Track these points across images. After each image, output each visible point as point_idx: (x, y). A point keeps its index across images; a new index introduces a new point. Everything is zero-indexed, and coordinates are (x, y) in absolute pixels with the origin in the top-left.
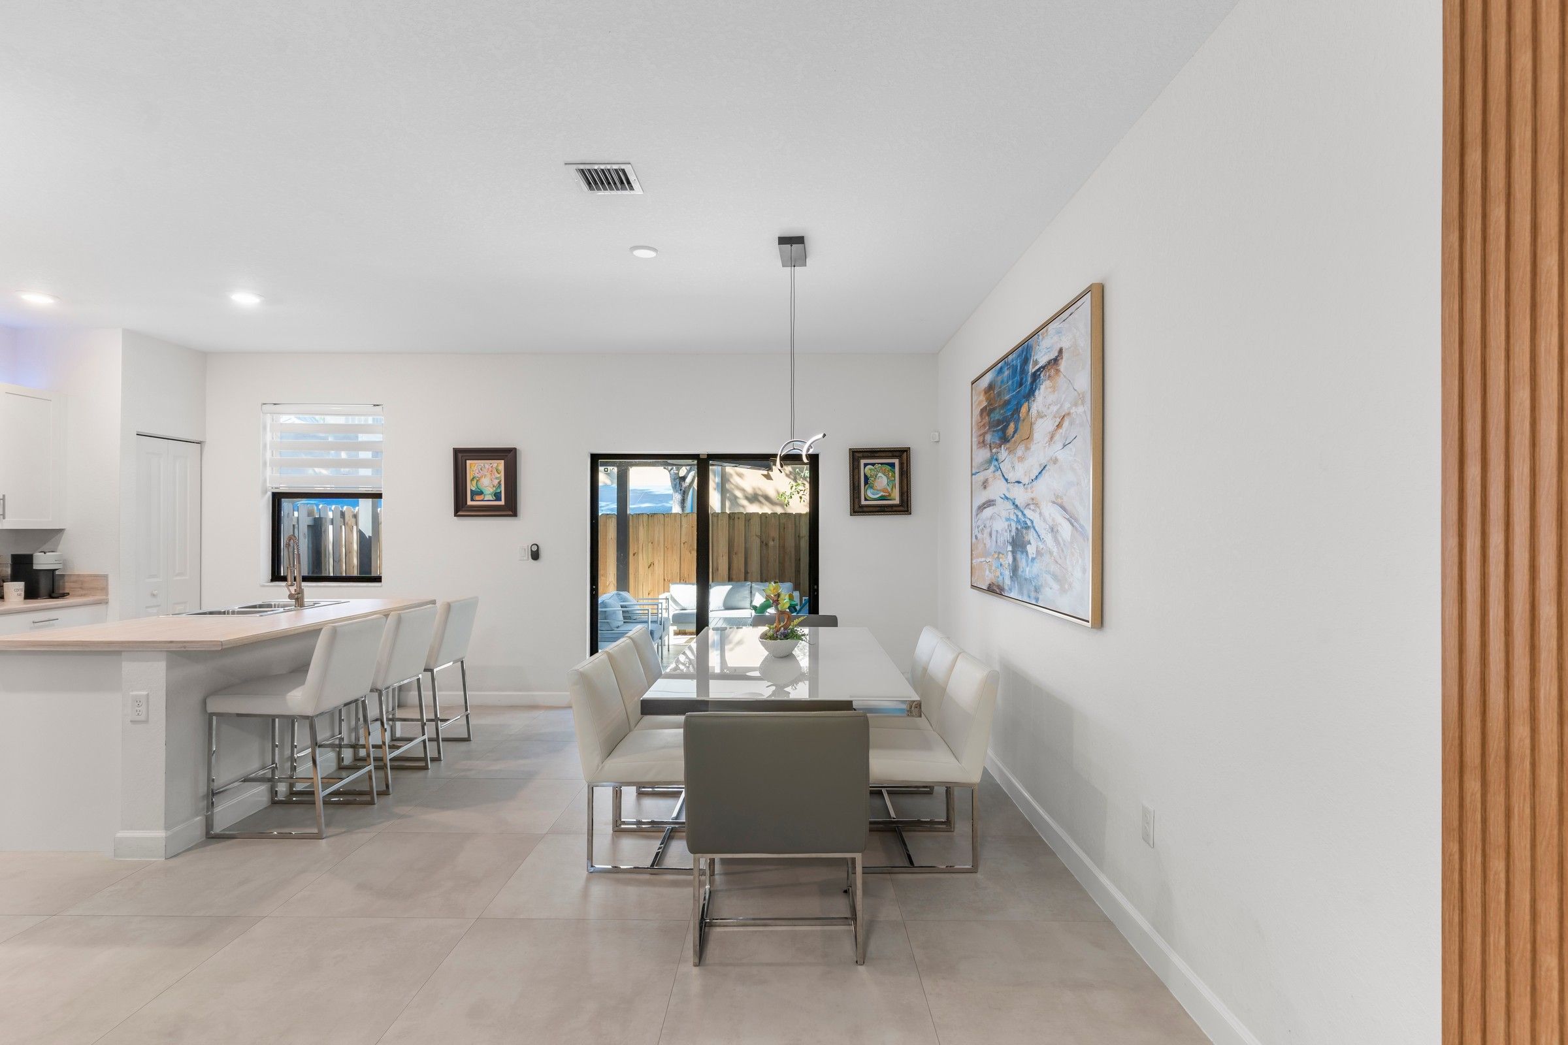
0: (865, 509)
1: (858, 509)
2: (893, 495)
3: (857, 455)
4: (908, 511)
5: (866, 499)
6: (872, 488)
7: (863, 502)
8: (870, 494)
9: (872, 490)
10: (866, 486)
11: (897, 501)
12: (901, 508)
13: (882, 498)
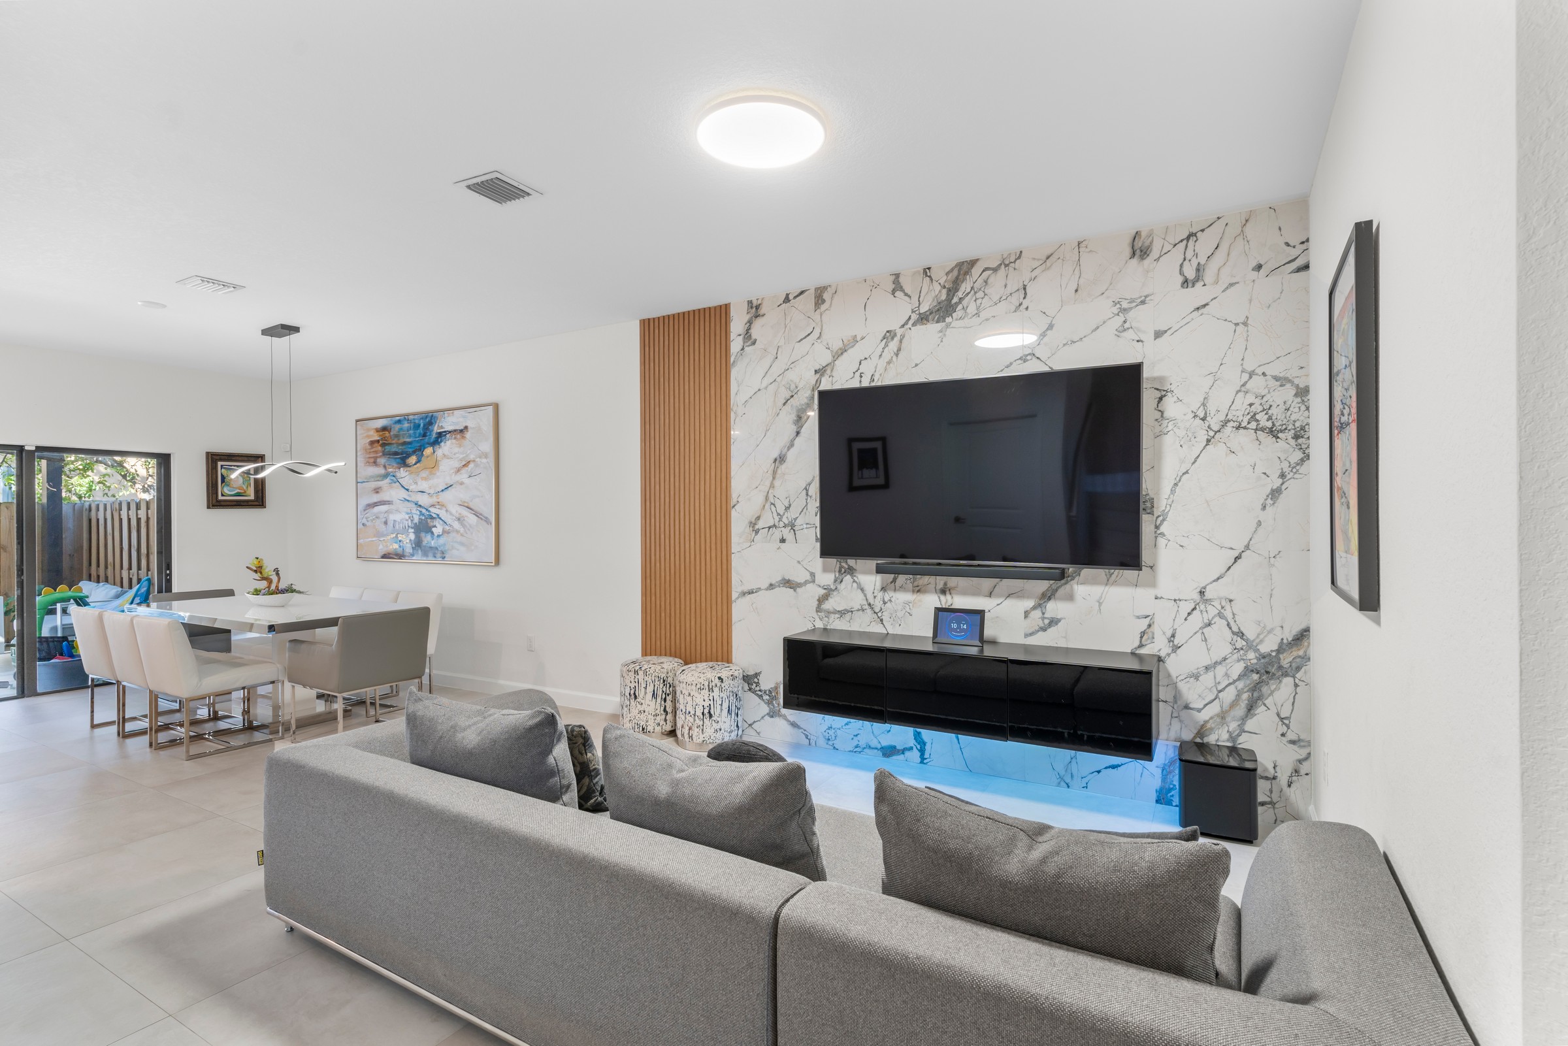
0: (222, 503)
1: (215, 502)
2: (248, 492)
3: (214, 457)
4: (263, 505)
5: (222, 495)
6: (228, 485)
7: (220, 497)
8: (226, 490)
9: (228, 488)
10: (223, 484)
11: (252, 497)
12: (257, 503)
13: (238, 495)
